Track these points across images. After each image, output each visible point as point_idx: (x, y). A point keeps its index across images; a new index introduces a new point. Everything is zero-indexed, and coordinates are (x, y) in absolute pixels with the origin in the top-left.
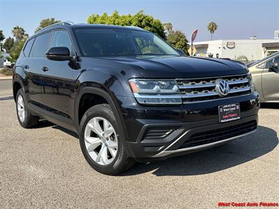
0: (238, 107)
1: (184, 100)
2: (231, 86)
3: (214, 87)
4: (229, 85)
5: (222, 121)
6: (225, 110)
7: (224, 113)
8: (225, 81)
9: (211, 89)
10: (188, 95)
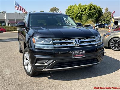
0: (84, 52)
1: (54, 47)
2: (82, 42)
3: (72, 42)
4: (81, 42)
5: (74, 58)
6: (76, 53)
7: (75, 54)
8: (78, 40)
9: (70, 43)
10: (57, 46)
